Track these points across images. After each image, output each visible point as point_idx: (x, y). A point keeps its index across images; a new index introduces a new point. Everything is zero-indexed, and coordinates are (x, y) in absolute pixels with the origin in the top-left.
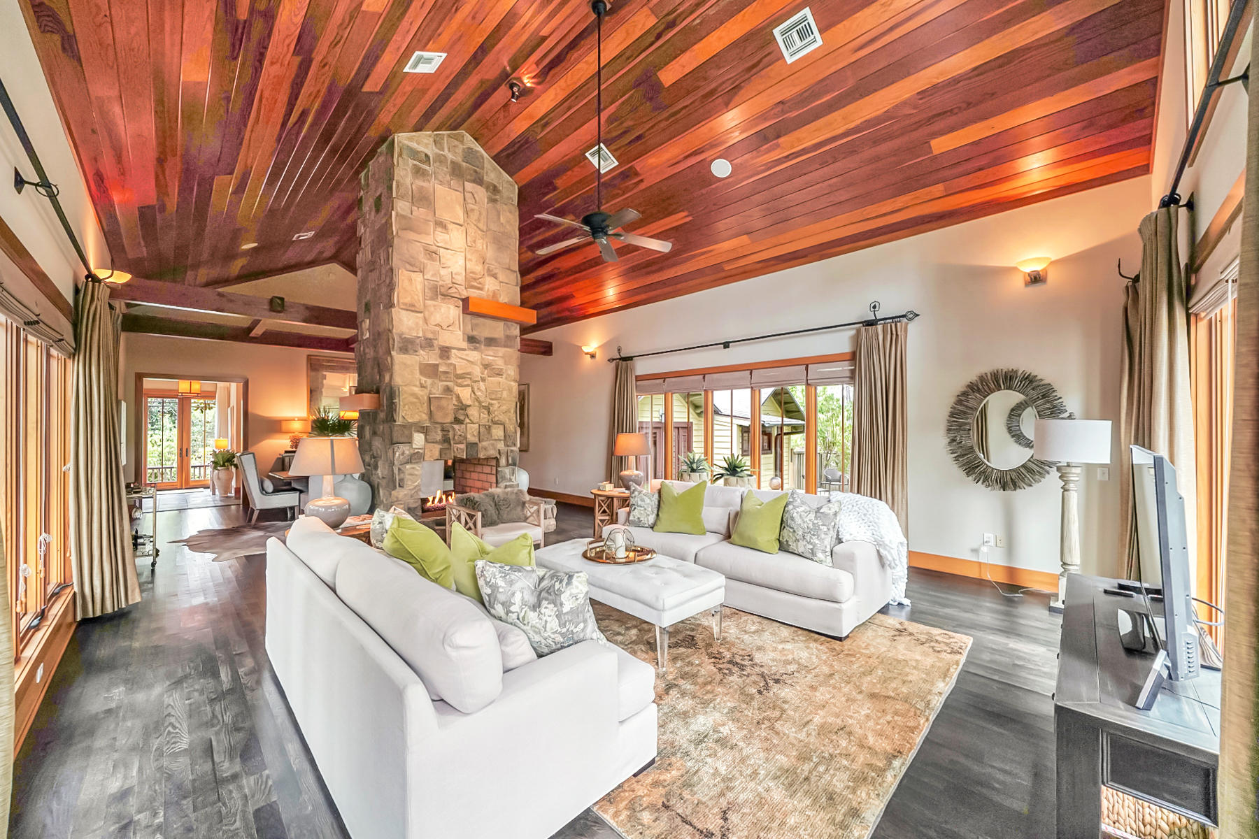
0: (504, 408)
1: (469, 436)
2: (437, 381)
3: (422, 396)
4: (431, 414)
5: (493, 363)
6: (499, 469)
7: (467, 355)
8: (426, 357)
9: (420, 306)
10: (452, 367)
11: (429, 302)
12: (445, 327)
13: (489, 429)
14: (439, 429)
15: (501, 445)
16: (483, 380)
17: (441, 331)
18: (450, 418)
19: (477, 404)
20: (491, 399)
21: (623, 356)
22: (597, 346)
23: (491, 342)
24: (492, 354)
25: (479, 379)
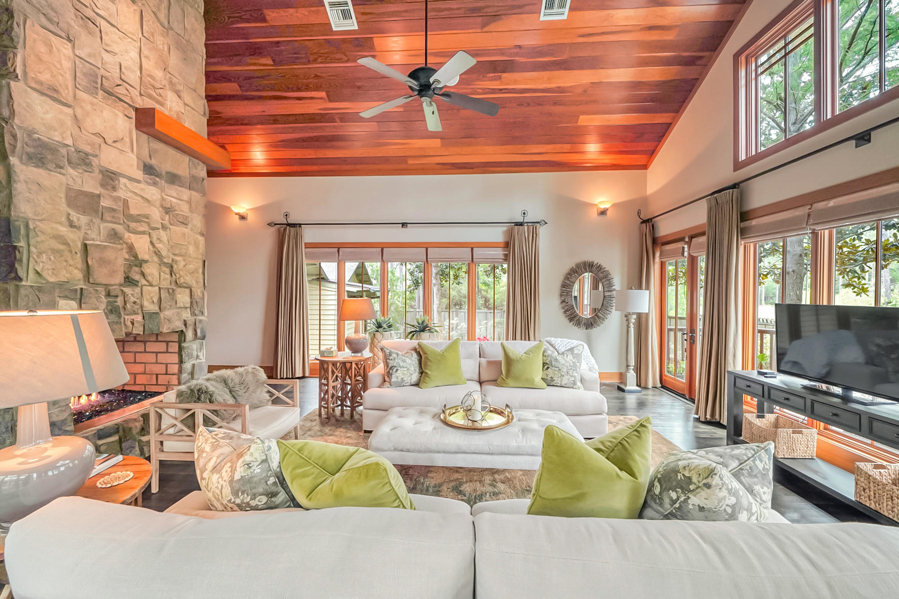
0: (191, 267)
1: (146, 303)
2: (97, 221)
3: (73, 241)
4: (88, 272)
5: (177, 208)
6: (183, 345)
7: (143, 190)
8: (79, 181)
9: (67, 94)
10: (121, 204)
11: (82, 95)
12: (110, 141)
13: (172, 293)
14: (104, 293)
15: (186, 315)
16: (164, 227)
17: (103, 145)
18: (119, 278)
19: (156, 259)
20: (175, 255)
21: (289, 222)
22: (248, 207)
23: (173, 179)
24: (175, 195)
25: (160, 226)
